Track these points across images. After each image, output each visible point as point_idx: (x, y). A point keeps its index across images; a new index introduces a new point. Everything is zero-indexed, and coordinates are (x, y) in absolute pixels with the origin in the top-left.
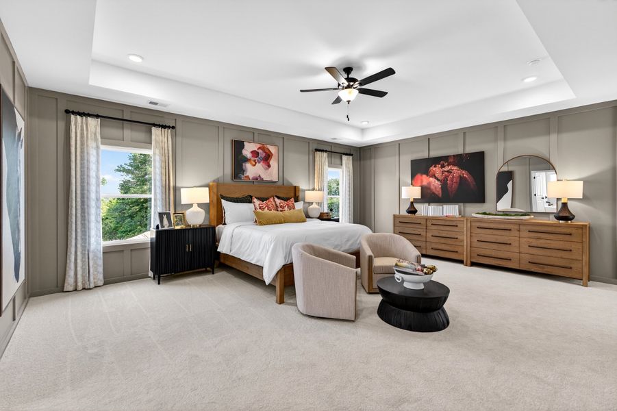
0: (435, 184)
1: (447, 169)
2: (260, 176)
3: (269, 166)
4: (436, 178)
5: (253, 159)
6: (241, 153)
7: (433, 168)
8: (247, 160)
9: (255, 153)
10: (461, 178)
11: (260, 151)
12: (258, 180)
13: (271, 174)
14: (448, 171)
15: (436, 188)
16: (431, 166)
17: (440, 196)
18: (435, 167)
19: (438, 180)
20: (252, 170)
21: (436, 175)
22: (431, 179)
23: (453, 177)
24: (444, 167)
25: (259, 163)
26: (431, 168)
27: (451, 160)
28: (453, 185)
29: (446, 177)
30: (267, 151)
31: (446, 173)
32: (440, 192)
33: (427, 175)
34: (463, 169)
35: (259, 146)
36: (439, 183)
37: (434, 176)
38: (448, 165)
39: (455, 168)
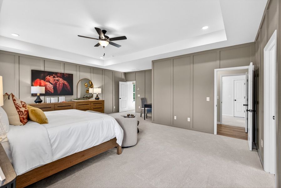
0: (50, 86)
1: (56, 79)
4: (50, 83)
7: (48, 77)
10: (64, 84)
14: (57, 80)
15: (50, 88)
16: (47, 76)
17: (53, 92)
18: (49, 77)
19: (51, 84)
21: (50, 81)
22: (47, 83)
23: (60, 83)
24: (55, 78)
26: (47, 77)
27: (59, 75)
28: (59, 87)
29: (56, 83)
31: (56, 81)
32: (53, 90)
33: (45, 81)
34: (64, 80)
36: (52, 85)
37: (49, 81)
38: (57, 77)
39: (61, 79)
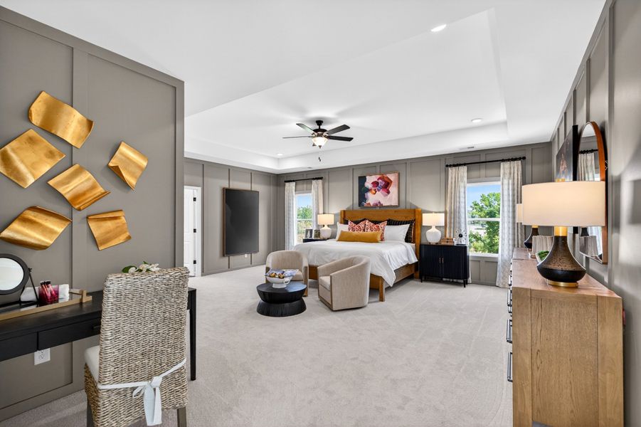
2: (379, 202)
3: (388, 192)
5: (373, 188)
6: (364, 186)
8: (368, 190)
9: (375, 184)
11: (380, 181)
12: (378, 205)
13: (390, 199)
20: (372, 199)
25: (379, 191)
30: (386, 180)
35: (378, 176)
